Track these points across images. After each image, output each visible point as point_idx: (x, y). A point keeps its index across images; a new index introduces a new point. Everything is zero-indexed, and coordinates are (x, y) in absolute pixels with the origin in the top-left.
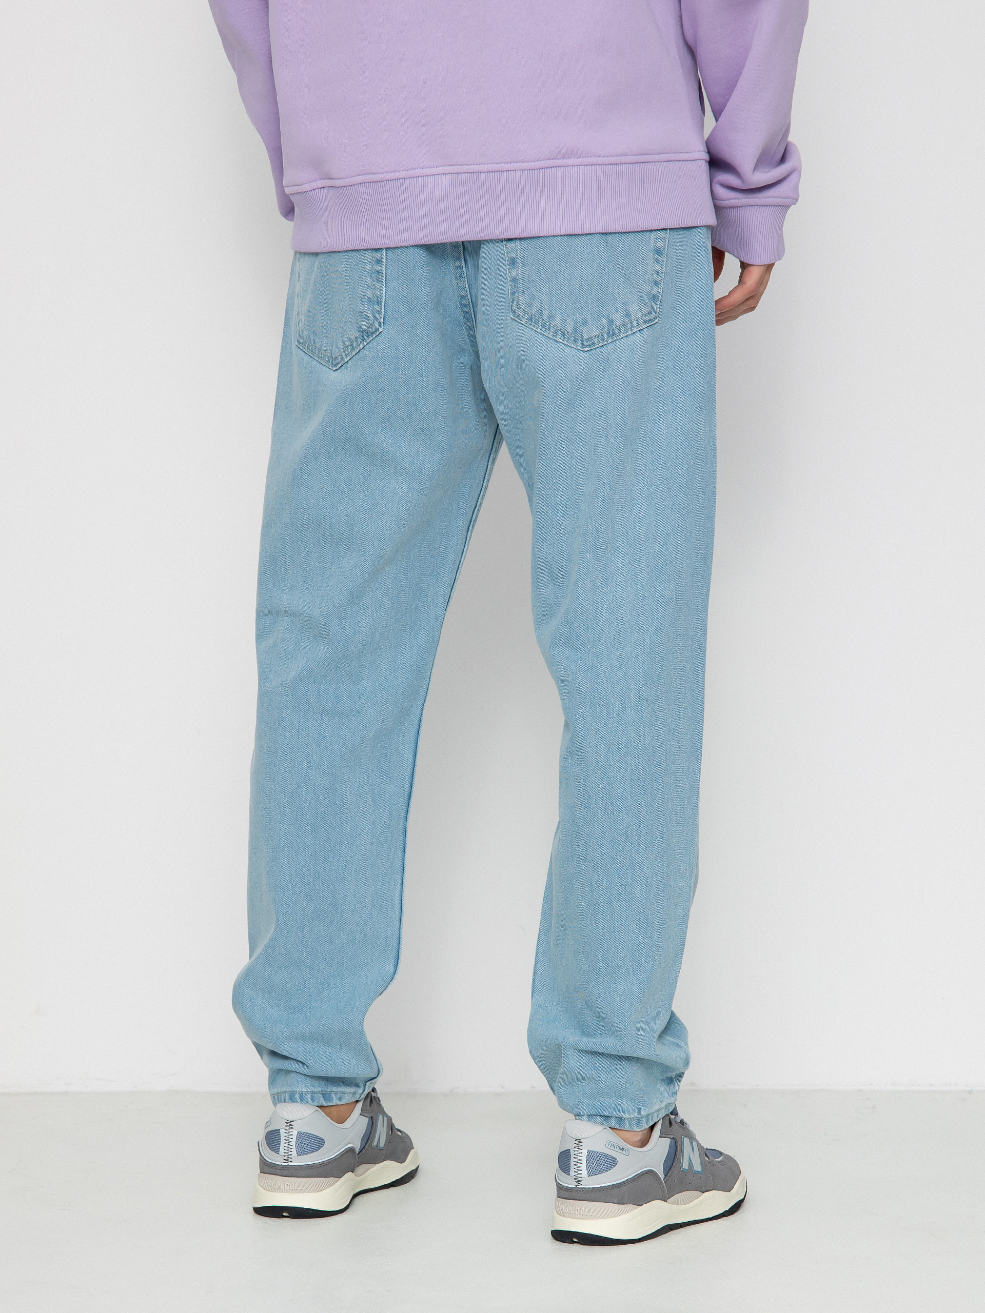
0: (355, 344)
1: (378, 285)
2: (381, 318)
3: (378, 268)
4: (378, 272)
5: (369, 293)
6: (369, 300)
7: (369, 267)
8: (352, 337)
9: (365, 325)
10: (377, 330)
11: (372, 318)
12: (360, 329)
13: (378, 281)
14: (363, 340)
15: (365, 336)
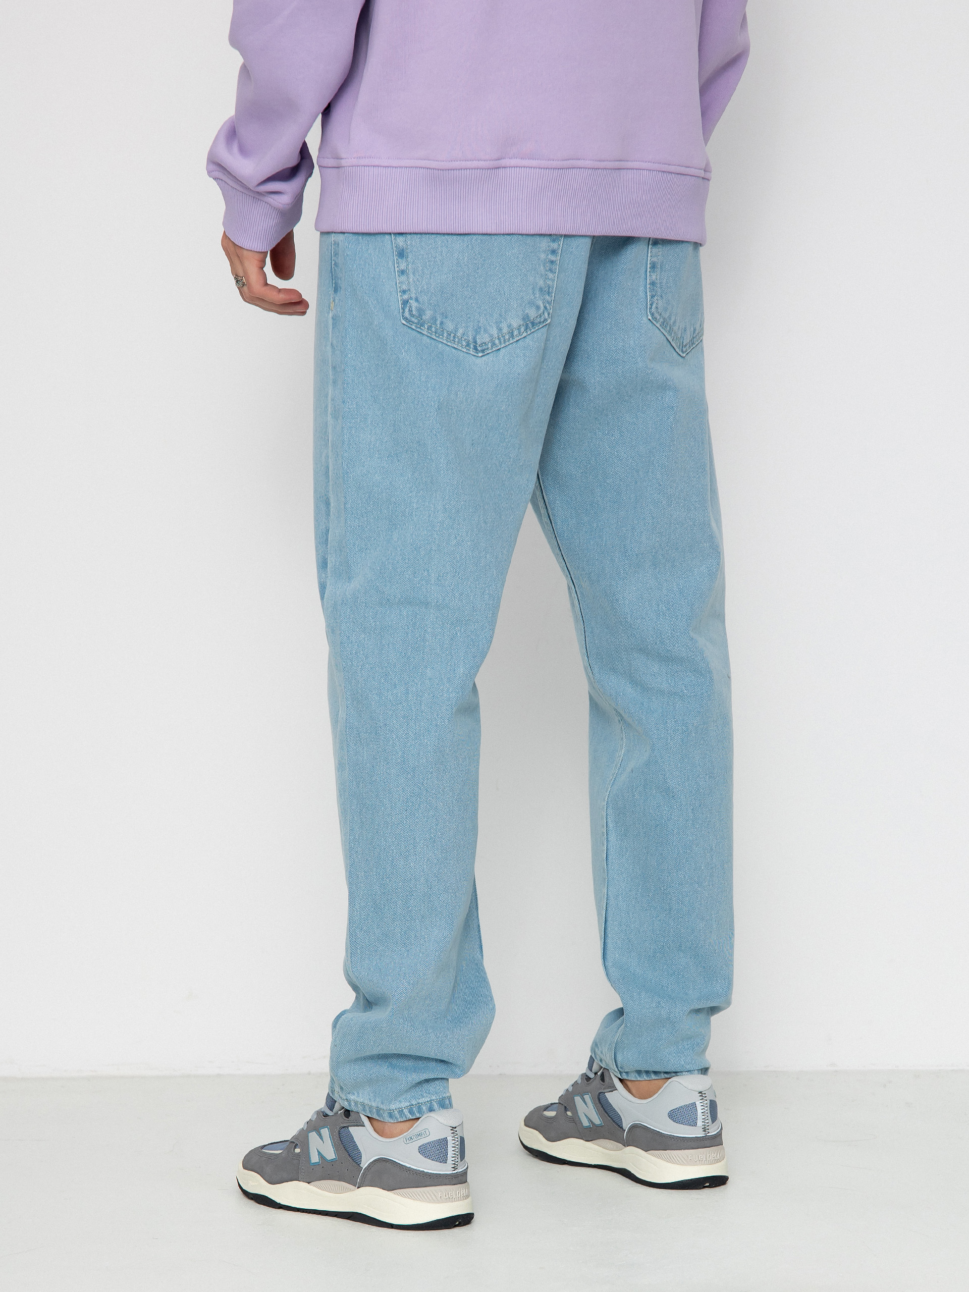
0: (516, 333)
1: (551, 275)
2: (551, 309)
3: (553, 258)
4: (552, 262)
5: (541, 283)
6: (541, 289)
7: (543, 256)
8: (515, 325)
9: (532, 313)
10: (545, 320)
11: (542, 307)
12: (526, 318)
13: (551, 270)
14: (526, 330)
15: (530, 325)
